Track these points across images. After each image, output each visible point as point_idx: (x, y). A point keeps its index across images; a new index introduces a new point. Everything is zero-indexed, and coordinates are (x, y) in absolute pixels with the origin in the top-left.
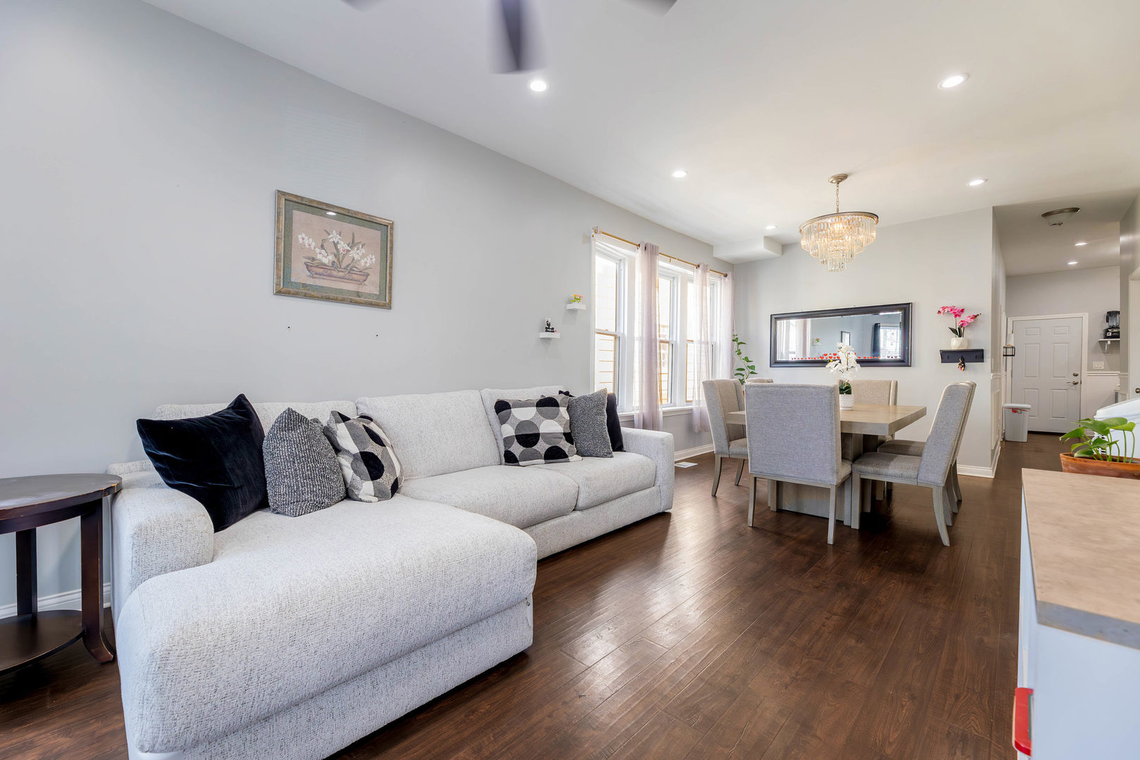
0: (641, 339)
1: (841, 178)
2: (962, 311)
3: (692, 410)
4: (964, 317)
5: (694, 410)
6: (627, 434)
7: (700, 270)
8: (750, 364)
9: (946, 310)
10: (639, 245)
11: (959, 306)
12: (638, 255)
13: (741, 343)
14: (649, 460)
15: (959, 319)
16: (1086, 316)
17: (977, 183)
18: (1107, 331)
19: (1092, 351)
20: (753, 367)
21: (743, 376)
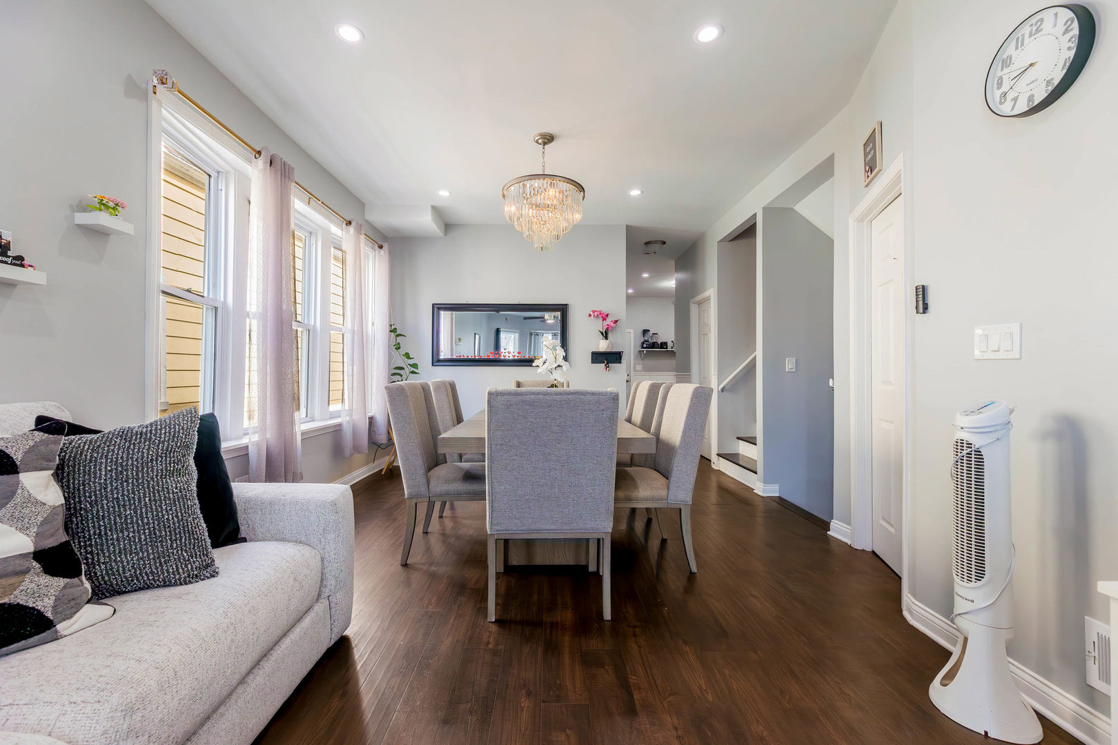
0: (263, 317)
1: (548, 139)
2: (607, 315)
3: (340, 425)
4: (609, 321)
5: (345, 426)
6: (248, 501)
7: (351, 229)
8: (411, 362)
9: (596, 313)
10: (259, 153)
11: (605, 311)
12: (256, 174)
13: (400, 335)
14: (306, 550)
15: (605, 323)
16: (632, 331)
17: (635, 193)
18: (643, 343)
19: (636, 358)
20: (415, 366)
21: (401, 376)
